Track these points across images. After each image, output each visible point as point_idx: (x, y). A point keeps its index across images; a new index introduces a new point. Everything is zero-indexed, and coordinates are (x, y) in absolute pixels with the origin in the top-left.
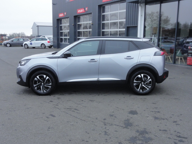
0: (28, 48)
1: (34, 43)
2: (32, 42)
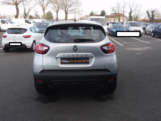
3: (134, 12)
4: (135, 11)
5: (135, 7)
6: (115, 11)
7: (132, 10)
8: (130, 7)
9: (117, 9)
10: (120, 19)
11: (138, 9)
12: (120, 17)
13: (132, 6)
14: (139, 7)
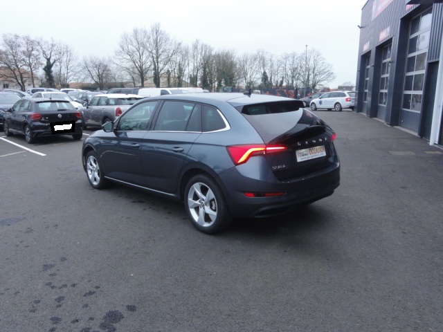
0: (316, 109)
1: (326, 101)
2: (322, 100)
3: (57, 66)
4: (58, 64)
5: (58, 56)
6: (5, 63)
7: (52, 61)
8: (44, 53)
9: (11, 57)
10: (23, 83)
11: (64, 59)
12: (24, 79)
13: (49, 52)
14: (65, 55)
